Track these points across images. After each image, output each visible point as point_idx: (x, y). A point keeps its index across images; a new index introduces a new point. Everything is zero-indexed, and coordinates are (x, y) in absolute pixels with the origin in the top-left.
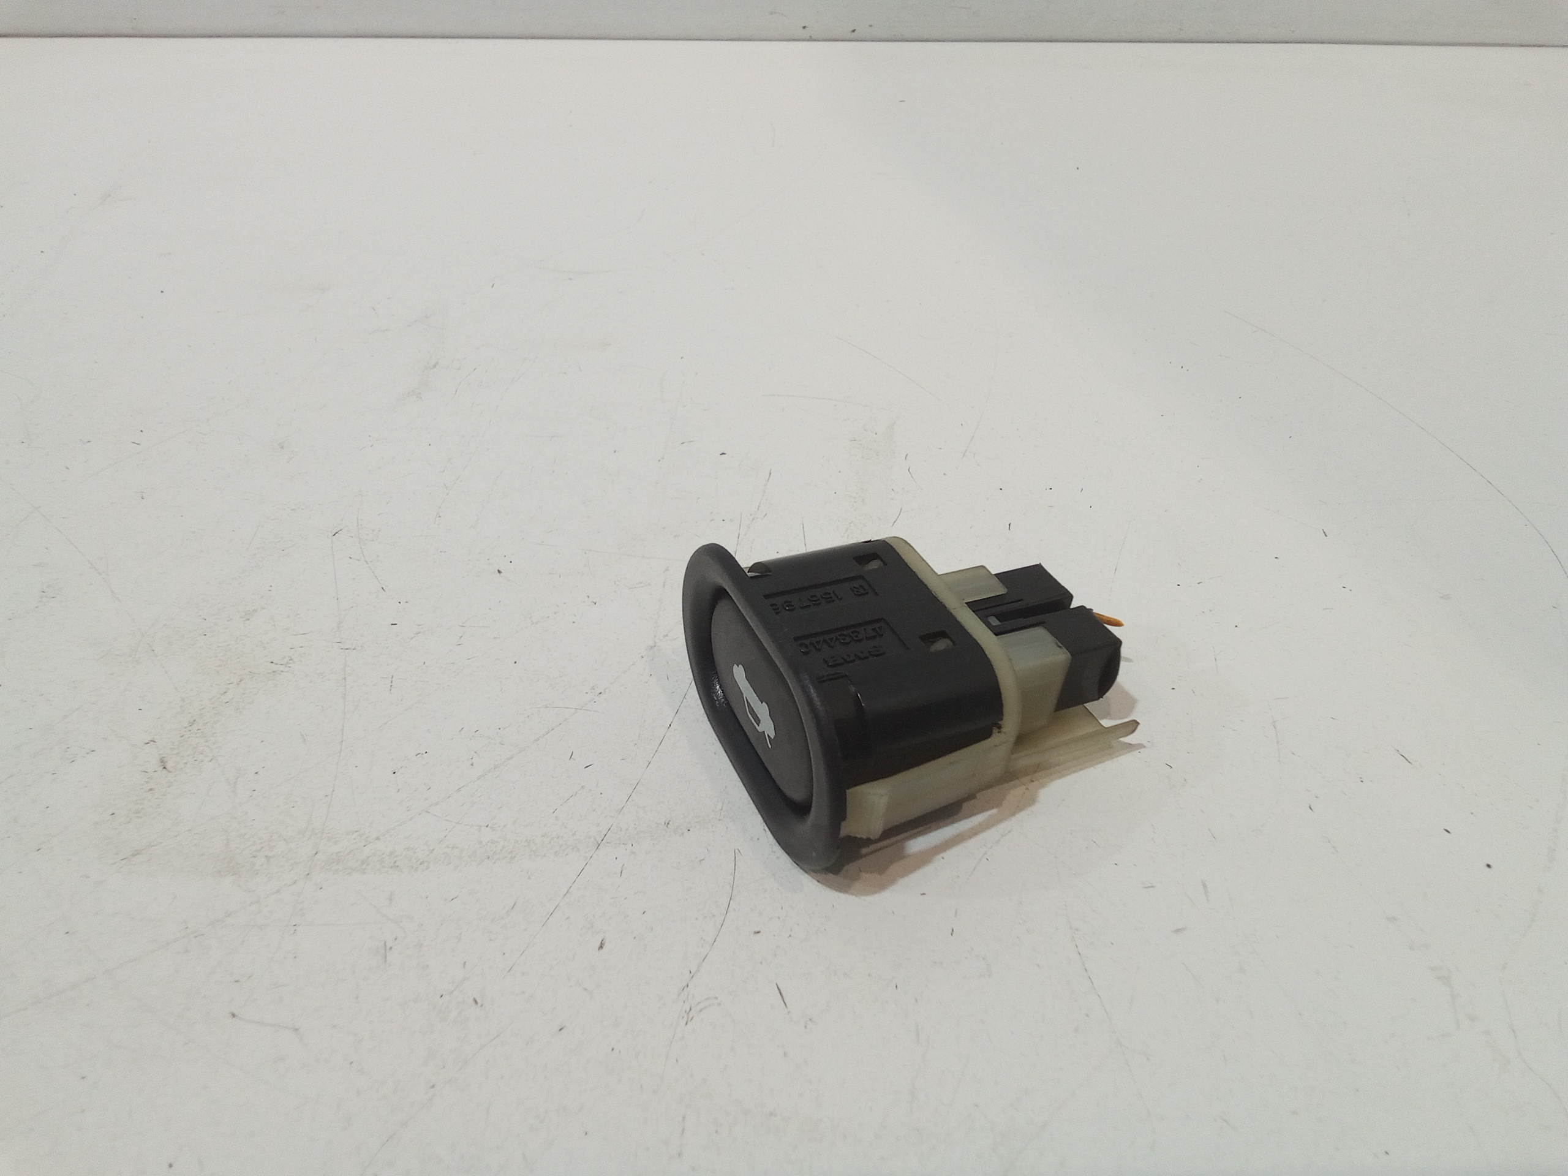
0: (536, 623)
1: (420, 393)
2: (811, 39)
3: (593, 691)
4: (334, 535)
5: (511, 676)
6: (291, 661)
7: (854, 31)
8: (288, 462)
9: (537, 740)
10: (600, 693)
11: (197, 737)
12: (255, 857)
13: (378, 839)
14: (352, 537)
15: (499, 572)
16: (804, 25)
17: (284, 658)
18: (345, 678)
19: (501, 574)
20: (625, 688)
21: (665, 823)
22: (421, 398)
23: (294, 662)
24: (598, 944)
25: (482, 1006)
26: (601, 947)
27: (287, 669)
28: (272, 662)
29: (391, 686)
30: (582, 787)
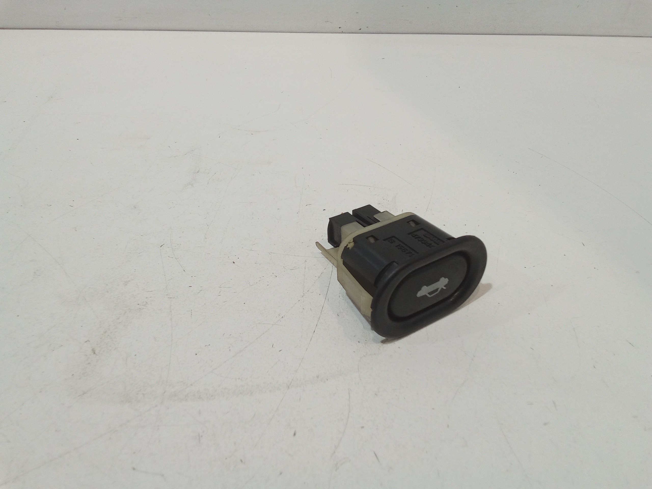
0: (252, 285)
1: (193, 184)
2: (342, 33)
3: (279, 316)
4: (161, 247)
5: (243, 309)
6: (147, 304)
7: (360, 29)
8: (138, 214)
9: (257, 339)
10: (283, 317)
11: (107, 339)
12: (138, 394)
13: (191, 385)
14: (169, 247)
15: (234, 263)
16: (339, 27)
17: (143, 302)
18: (171, 311)
20: (293, 315)
21: (317, 377)
22: (193, 186)
23: (148, 304)
24: (293, 433)
25: (244, 463)
26: (295, 434)
27: (145, 307)
28: (138, 304)
29: (192, 314)
30: (279, 360)
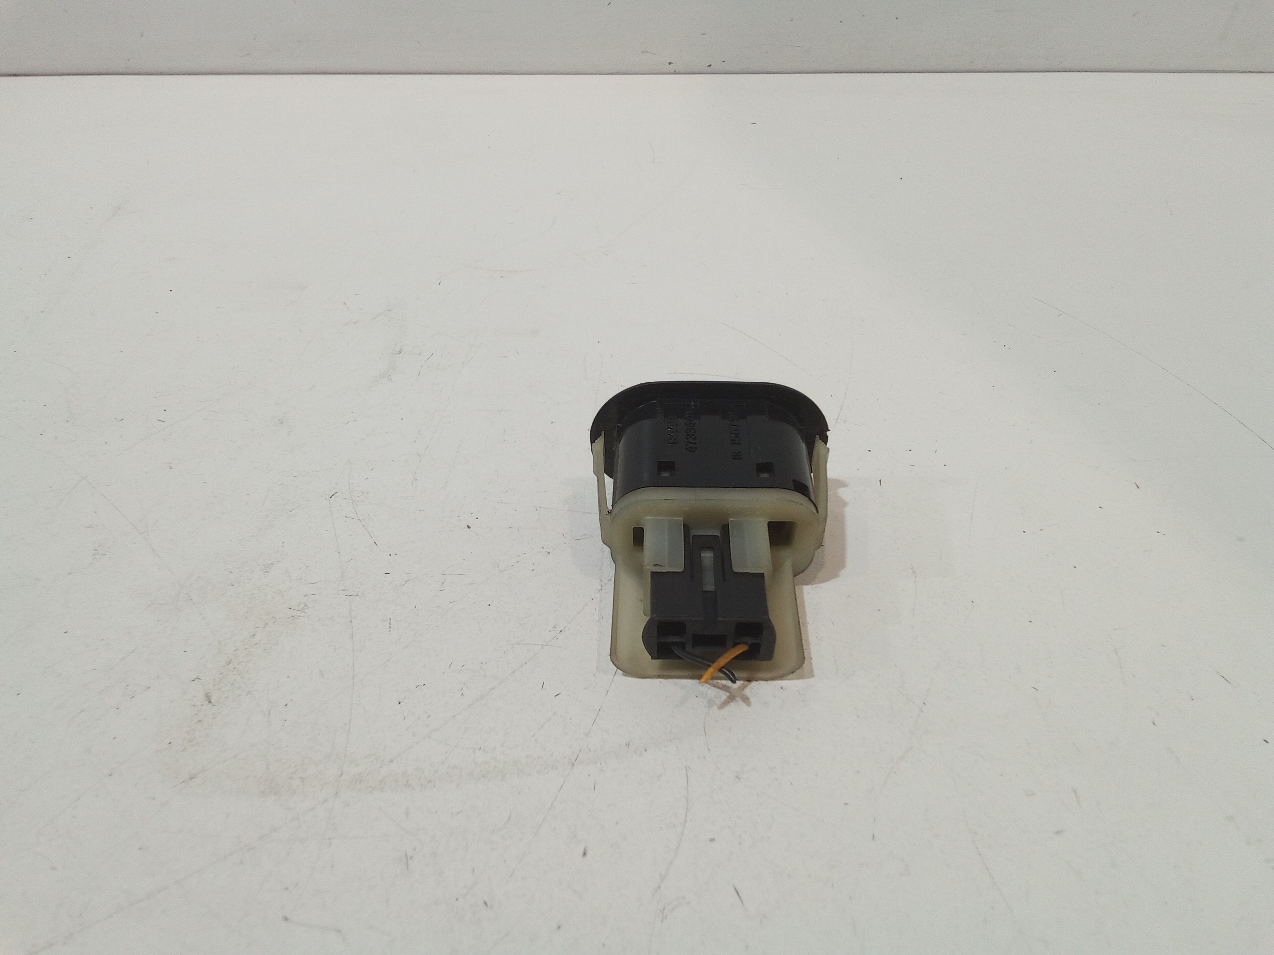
0: (503, 571)
1: (390, 376)
2: (675, 73)
3: (555, 629)
4: (331, 497)
5: (487, 617)
6: (305, 607)
7: (709, 66)
8: (288, 436)
9: (514, 672)
10: (561, 631)
11: (234, 675)
12: (291, 778)
13: (391, 761)
14: (345, 499)
15: (469, 527)
16: (670, 62)
17: (299, 604)
18: (351, 621)
19: (471, 529)
20: (581, 626)
21: (626, 745)
22: (391, 379)
23: (308, 608)
24: (582, 852)
25: (491, 907)
26: (585, 854)
27: (303, 614)
28: (290, 608)
29: (390, 627)
30: (555, 713)
